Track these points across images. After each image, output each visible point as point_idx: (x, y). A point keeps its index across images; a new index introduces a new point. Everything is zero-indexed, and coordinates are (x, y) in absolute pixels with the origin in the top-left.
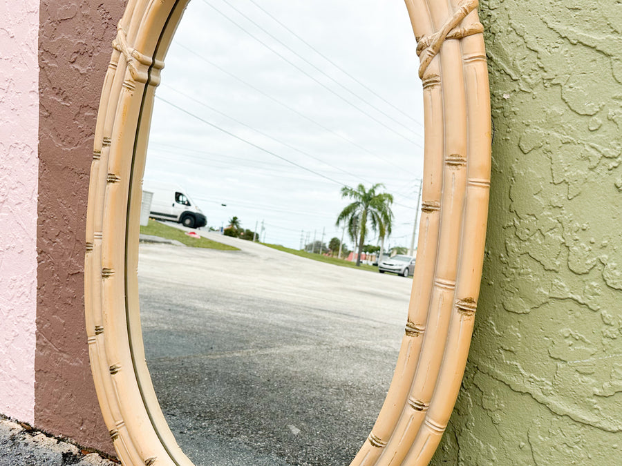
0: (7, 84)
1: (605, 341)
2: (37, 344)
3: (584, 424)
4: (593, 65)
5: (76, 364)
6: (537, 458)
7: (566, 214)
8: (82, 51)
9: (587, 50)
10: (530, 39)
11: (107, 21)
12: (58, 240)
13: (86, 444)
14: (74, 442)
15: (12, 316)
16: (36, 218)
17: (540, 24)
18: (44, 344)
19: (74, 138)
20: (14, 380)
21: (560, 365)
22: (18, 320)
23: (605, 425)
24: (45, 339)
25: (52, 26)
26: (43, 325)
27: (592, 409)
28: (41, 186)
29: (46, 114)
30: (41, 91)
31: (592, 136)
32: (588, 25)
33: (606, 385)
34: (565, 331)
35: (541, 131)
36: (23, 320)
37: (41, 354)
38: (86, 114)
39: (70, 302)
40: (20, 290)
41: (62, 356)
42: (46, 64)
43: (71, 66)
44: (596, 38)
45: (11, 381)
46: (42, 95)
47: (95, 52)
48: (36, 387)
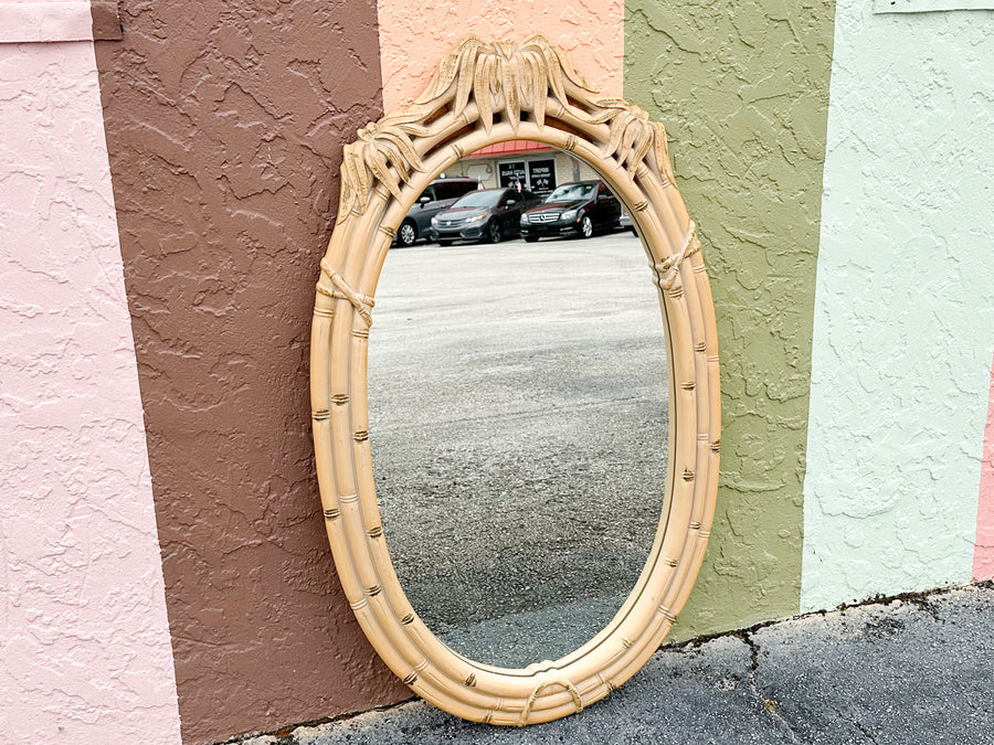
0: (62, 346)
1: (770, 434)
2: (174, 654)
3: (759, 492)
4: (755, 255)
5: (251, 648)
6: (733, 526)
7: (744, 359)
8: (214, 288)
9: (751, 245)
10: (714, 240)
11: (255, 249)
12: (197, 521)
13: (278, 726)
14: (256, 733)
15: (119, 638)
16: (152, 506)
17: (721, 228)
18: (188, 649)
19: (212, 395)
20: (138, 712)
21: (743, 459)
22: (134, 638)
23: (772, 487)
24: (189, 642)
25: (151, 262)
26: (184, 627)
27: (763, 480)
28: (155, 463)
29: (154, 374)
30: (140, 346)
31: (756, 303)
32: (751, 228)
33: (771, 462)
34: (745, 436)
35: (725, 305)
36: (143, 635)
37: (186, 661)
38: (230, 363)
39: (230, 584)
40: (132, 601)
41: (224, 649)
42: (148, 312)
43: (197, 309)
44: (757, 236)
45: (129, 716)
46: (144, 352)
47: (239, 288)
48: (181, 703)
